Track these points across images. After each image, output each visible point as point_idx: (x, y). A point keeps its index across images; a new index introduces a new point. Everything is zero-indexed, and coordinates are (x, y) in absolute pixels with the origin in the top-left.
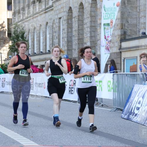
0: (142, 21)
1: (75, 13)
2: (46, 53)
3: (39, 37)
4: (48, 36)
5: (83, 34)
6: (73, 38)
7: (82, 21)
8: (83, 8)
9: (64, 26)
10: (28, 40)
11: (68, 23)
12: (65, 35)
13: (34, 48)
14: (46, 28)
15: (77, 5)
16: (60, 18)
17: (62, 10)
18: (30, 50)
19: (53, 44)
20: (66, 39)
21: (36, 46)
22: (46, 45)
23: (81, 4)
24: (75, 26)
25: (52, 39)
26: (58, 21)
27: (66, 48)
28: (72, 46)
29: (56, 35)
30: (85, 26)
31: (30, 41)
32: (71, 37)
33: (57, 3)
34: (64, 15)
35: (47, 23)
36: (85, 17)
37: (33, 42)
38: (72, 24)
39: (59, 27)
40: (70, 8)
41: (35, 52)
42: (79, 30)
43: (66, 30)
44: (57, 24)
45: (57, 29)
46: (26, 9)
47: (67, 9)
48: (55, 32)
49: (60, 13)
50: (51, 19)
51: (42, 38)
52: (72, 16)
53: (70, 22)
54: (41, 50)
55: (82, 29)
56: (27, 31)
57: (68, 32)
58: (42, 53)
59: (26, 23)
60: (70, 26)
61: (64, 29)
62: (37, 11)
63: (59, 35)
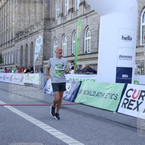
0: (52, 52)
1: (24, 48)
2: (11, 64)
3: (8, 57)
4: (12, 57)
5: (27, 57)
6: (23, 58)
7: (27, 51)
8: (27, 46)
9: (19, 53)
10: (3, 59)
11: (21, 52)
12: (20, 57)
13: (6, 62)
14: (11, 54)
15: (25, 45)
16: (18, 50)
17: (18, 46)
18: (4, 63)
19: (14, 61)
20: (20, 59)
21: (7, 61)
22: (11, 61)
23: (27, 44)
24: (24, 53)
25: (14, 58)
26: (16, 51)
27: (20, 62)
28: (22, 61)
29: (16, 57)
30: (28, 54)
31: (4, 59)
32: (22, 58)
33: (16, 44)
34: (19, 48)
35: (12, 52)
36: (28, 50)
37: (6, 60)
38: (23, 52)
39: (17, 53)
40: (22, 46)
41: (7, 64)
42: (25, 55)
43: (20, 55)
44: (16, 52)
45: (16, 54)
46: (3, 46)
47: (21, 46)
48: (15, 56)
49: (17, 48)
50: (13, 50)
51: (9, 58)
52: (23, 49)
53: (22, 51)
54: (9, 63)
55: (27, 55)
56: (3, 54)
57: (21, 56)
58: (9, 65)
59: (3, 51)
60: (22, 53)
61: (19, 55)
62: (8, 46)
63: (17, 57)
